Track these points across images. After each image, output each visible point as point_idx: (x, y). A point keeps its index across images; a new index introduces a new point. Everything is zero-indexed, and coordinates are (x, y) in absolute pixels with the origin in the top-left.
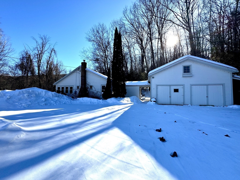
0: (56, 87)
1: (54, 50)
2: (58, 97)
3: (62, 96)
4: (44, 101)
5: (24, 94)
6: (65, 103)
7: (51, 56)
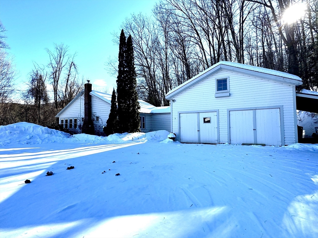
0: (60, 120)
1: (74, 64)
2: (50, 133)
3: (55, 132)
4: (28, 139)
5: (6, 130)
6: (54, 142)
7: (70, 74)
